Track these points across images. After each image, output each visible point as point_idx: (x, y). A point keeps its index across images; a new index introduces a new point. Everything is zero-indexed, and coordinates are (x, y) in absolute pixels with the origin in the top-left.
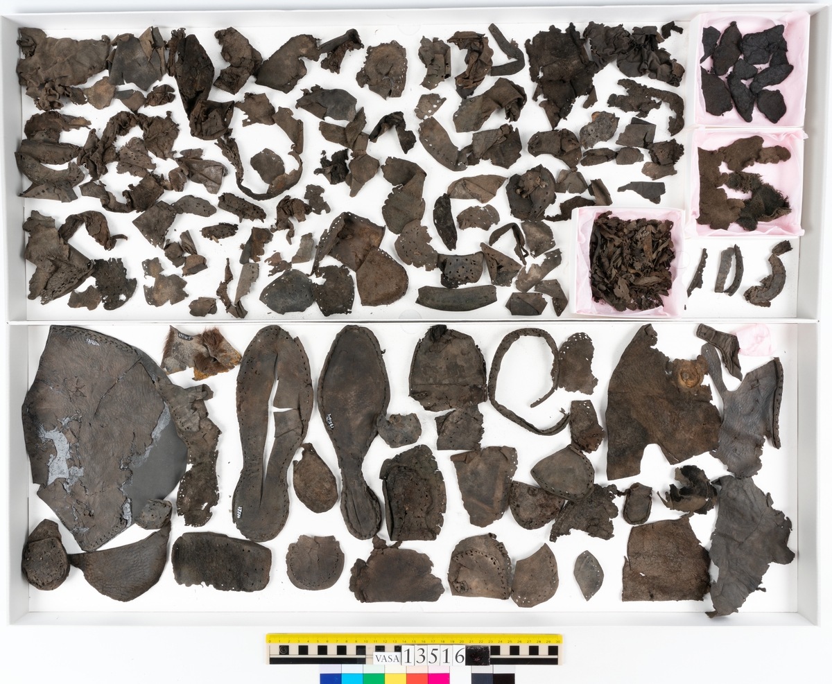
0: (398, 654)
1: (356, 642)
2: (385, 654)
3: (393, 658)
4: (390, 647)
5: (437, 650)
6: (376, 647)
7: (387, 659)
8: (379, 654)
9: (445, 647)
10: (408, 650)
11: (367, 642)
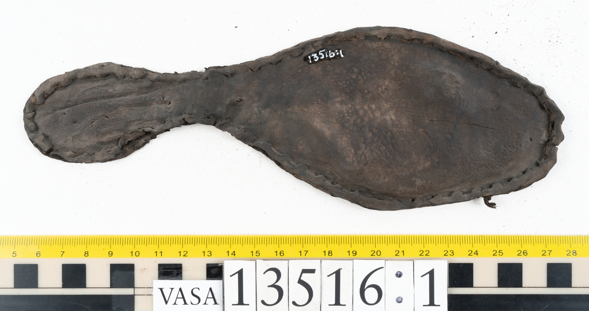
0: (215, 284)
1: (111, 254)
2: (184, 284)
3: (203, 294)
4: (194, 267)
5: (313, 271)
6: (160, 265)
7: (189, 297)
8: (167, 284)
9: (331, 266)
10: (240, 273)
11: (137, 254)
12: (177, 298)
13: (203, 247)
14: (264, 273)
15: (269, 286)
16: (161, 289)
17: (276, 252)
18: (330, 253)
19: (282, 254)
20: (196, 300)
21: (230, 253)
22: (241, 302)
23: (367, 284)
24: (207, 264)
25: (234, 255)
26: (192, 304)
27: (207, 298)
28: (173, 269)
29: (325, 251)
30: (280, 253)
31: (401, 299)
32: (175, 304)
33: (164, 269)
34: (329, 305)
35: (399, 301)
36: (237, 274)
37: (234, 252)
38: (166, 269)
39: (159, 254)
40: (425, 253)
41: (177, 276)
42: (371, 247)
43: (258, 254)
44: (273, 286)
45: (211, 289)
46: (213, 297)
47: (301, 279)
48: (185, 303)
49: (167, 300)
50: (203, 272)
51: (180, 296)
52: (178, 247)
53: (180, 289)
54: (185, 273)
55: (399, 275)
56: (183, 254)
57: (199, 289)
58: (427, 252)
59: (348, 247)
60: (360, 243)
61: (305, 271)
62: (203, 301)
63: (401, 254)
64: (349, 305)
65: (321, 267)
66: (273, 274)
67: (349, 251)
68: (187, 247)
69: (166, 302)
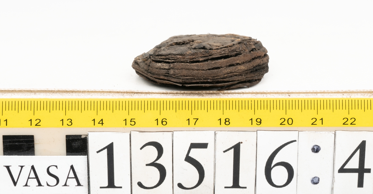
12: (29, 178)
13: (61, 114)
14: (141, 149)
15: (147, 165)
16: (8, 167)
17: (157, 120)
18: (227, 121)
19: (164, 123)
20: (53, 181)
21: (97, 122)
22: (111, 184)
23: (275, 162)
24: (67, 136)
25: (102, 124)
26: (48, 185)
27: (68, 178)
28: (22, 142)
29: (220, 119)
30: (162, 122)
31: (317, 179)
32: (26, 185)
33: (10, 142)
34: (225, 187)
35: (315, 181)
36: (106, 150)
37: (102, 120)
38: (13, 142)
39: (3, 123)
40: (350, 122)
41: (27, 150)
42: (281, 114)
43: (133, 123)
44: (153, 164)
45: (72, 167)
46: (76, 177)
47: (190, 155)
48: (40, 185)
49: (16, 181)
50: (62, 146)
51: (32, 175)
52: (28, 114)
53: (33, 168)
54: (38, 147)
55: (316, 150)
56: (34, 123)
57: (56, 166)
58: (353, 120)
59: (250, 114)
60: (265, 108)
61: (194, 146)
62: (62, 182)
63: (319, 122)
64: (251, 187)
65: (215, 140)
66: (153, 150)
67: (252, 119)
68: (39, 114)
69: (15, 184)
